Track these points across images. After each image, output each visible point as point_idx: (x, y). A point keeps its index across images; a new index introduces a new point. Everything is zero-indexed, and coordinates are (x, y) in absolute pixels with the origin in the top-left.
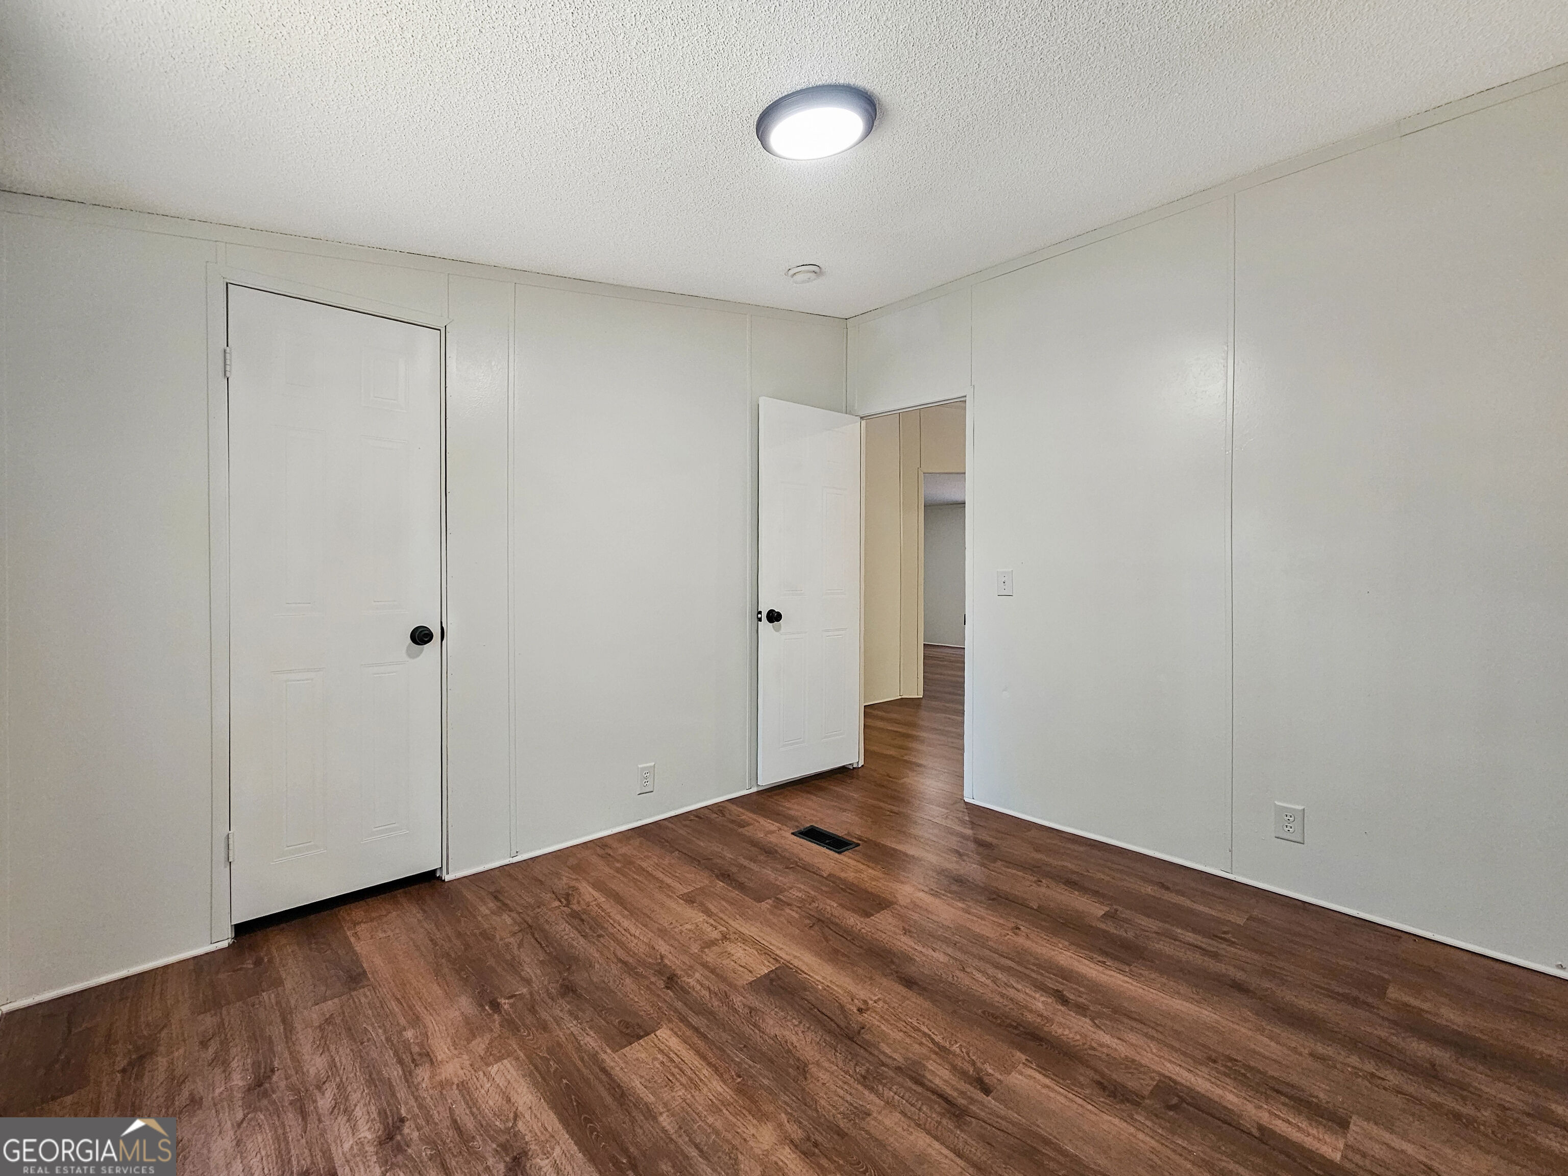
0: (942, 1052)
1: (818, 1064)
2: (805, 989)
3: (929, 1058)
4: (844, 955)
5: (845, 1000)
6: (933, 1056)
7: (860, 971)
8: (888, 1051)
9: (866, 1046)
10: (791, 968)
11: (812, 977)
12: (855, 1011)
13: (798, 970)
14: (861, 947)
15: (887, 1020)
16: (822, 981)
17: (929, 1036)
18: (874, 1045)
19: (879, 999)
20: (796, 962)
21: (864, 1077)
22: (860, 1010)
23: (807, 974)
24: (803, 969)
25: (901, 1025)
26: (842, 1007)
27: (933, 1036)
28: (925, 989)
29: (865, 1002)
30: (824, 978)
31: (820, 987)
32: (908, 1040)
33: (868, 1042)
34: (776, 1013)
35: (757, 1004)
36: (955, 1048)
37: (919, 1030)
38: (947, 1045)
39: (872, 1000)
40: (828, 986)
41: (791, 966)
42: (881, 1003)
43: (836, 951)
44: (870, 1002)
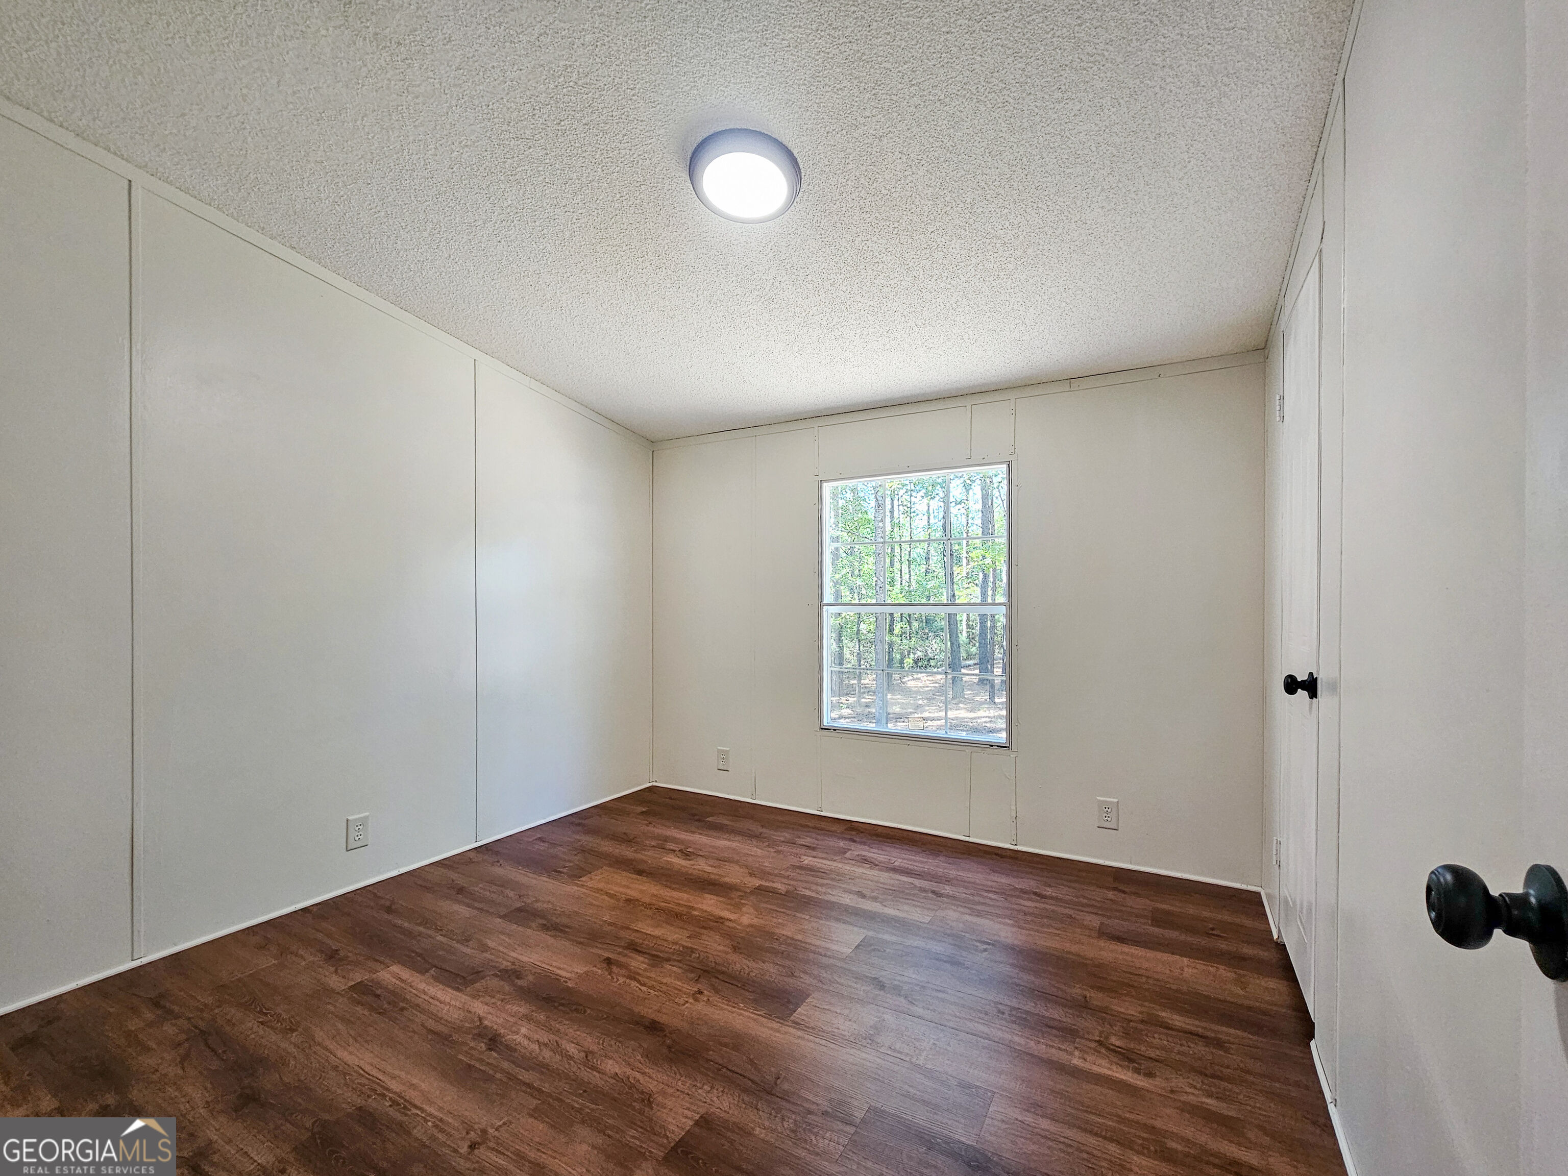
0: (633, 976)
1: (727, 953)
2: (755, 1000)
3: (645, 970)
4: (726, 1045)
5: (715, 999)
6: (641, 972)
7: (705, 1030)
8: (675, 969)
9: (692, 969)
10: (777, 1018)
11: (752, 1013)
12: (705, 992)
13: (769, 1016)
14: (708, 1060)
15: (676, 989)
16: (742, 1011)
17: (641, 984)
18: (687, 971)
19: (684, 1005)
20: (776, 1025)
21: (693, 952)
22: (701, 993)
23: (758, 1015)
24: (764, 1019)
25: (664, 988)
26: (717, 991)
27: (638, 985)
28: (637, 1023)
29: (696, 1000)
30: (740, 1015)
31: (742, 1005)
32: (659, 979)
33: (692, 972)
34: (771, 977)
35: (791, 980)
36: (621, 980)
37: (649, 987)
38: (628, 981)
39: (691, 1003)
40: (734, 1007)
41: (777, 1020)
42: (681, 1001)
43: (736, 1048)
44: (691, 1000)
